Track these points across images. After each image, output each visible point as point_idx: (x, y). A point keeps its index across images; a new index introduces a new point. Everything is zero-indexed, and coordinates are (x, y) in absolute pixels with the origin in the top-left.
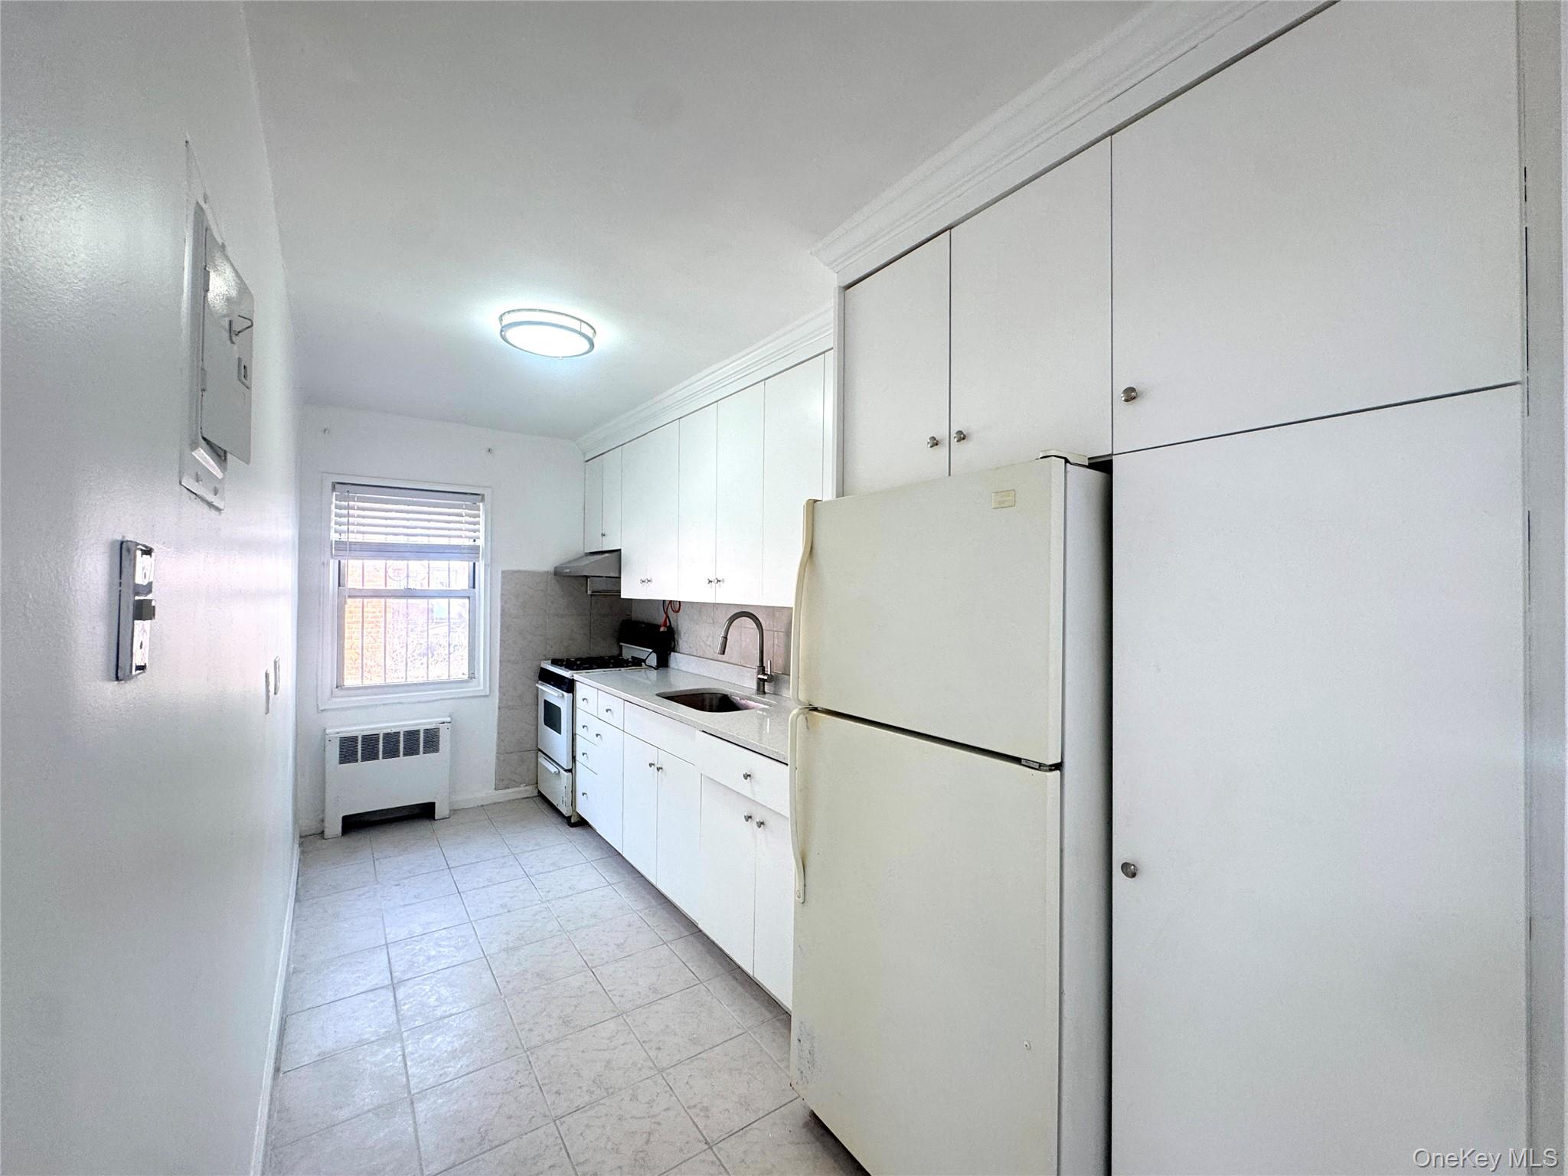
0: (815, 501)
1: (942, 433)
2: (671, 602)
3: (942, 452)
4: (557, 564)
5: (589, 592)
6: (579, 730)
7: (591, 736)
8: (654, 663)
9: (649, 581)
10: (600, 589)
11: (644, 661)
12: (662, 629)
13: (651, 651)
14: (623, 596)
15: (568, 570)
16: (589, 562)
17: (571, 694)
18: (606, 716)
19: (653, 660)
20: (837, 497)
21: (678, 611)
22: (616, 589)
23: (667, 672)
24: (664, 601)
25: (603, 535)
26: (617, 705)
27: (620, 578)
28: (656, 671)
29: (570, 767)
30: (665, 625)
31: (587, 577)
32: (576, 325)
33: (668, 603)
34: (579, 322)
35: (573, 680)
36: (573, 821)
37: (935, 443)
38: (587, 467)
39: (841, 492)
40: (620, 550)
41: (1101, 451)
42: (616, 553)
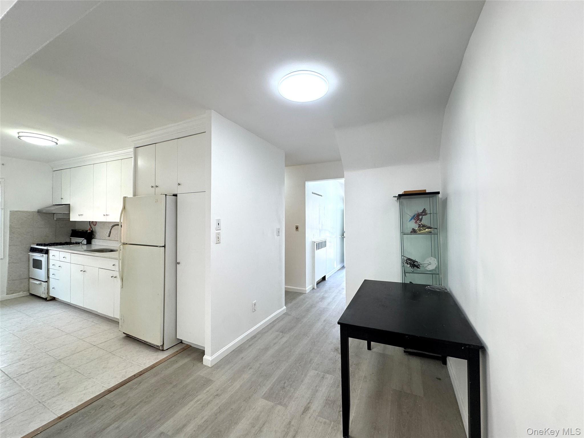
0: (125, 197)
1: (154, 185)
2: (93, 222)
3: (154, 188)
4: (39, 208)
5: (55, 219)
6: (51, 266)
7: (57, 267)
8: (85, 243)
9: (82, 215)
10: (60, 218)
11: (81, 243)
12: (88, 231)
13: (84, 239)
14: (71, 220)
15: (45, 211)
16: (55, 208)
17: (47, 255)
18: (64, 260)
19: (85, 242)
20: (134, 196)
21: (95, 225)
22: (68, 218)
23: (91, 246)
24: (90, 221)
25: (62, 199)
26: (68, 255)
27: (70, 214)
28: (86, 246)
29: (46, 280)
30: (90, 230)
31: (54, 213)
32: (51, 139)
33: (91, 222)
34: (52, 138)
35: (48, 249)
36: (48, 299)
37: (152, 187)
38: (54, 174)
39: (135, 195)
40: (70, 204)
41: (175, 193)
42: (68, 205)
